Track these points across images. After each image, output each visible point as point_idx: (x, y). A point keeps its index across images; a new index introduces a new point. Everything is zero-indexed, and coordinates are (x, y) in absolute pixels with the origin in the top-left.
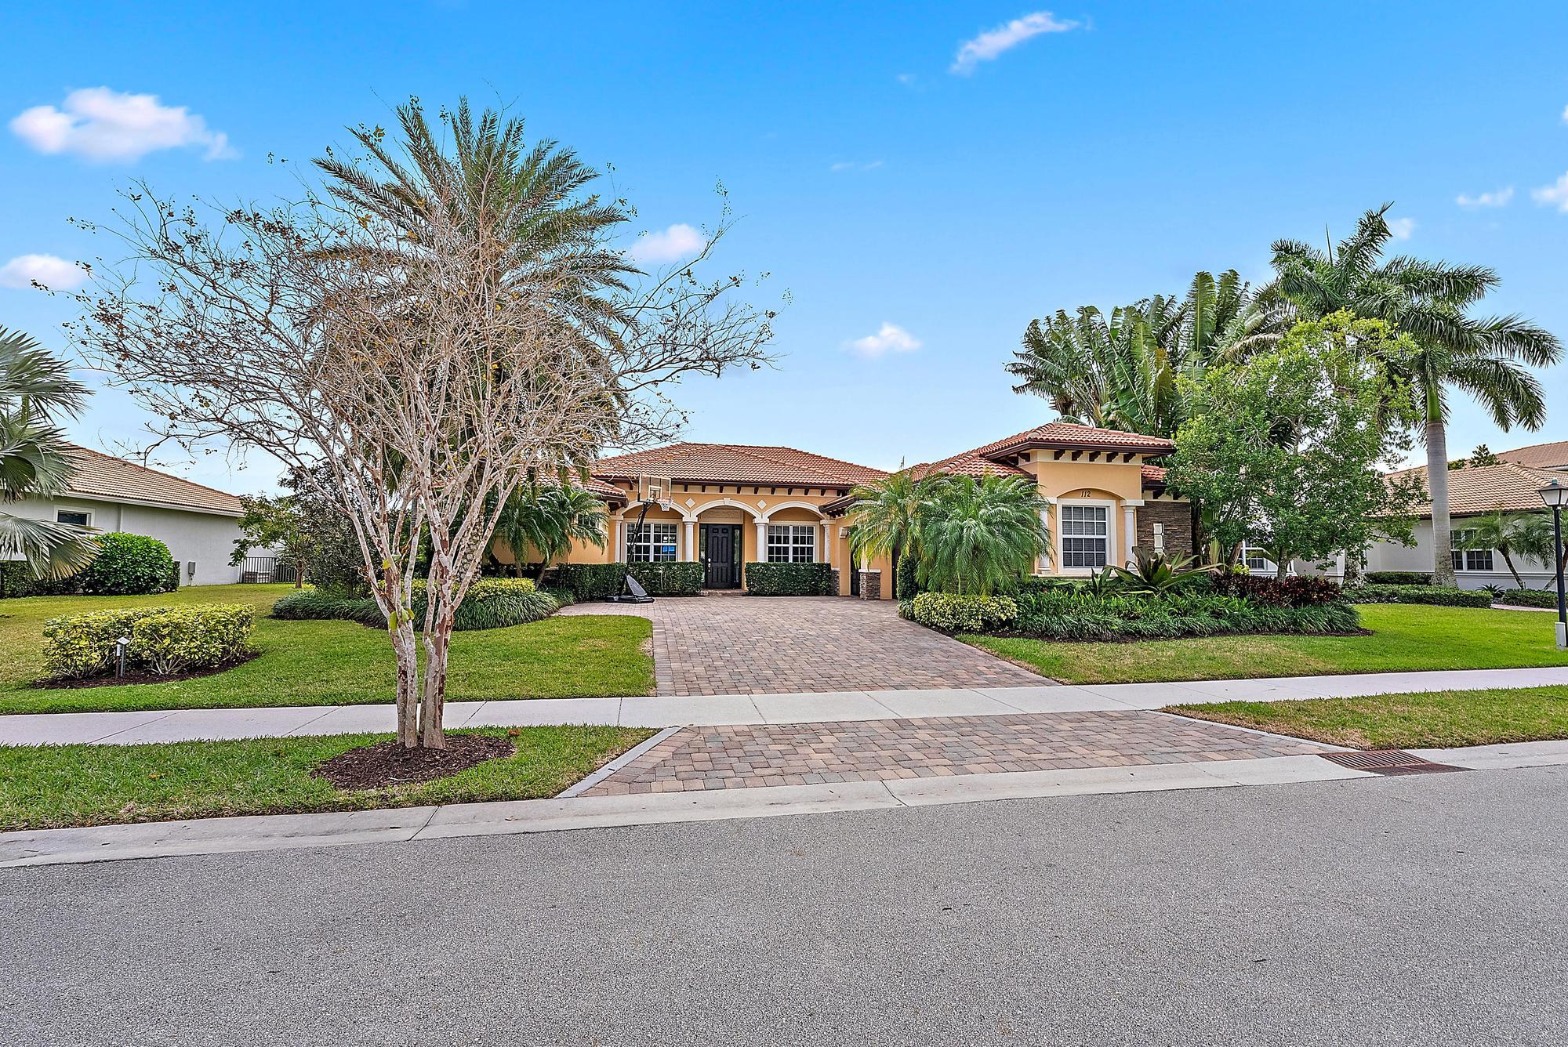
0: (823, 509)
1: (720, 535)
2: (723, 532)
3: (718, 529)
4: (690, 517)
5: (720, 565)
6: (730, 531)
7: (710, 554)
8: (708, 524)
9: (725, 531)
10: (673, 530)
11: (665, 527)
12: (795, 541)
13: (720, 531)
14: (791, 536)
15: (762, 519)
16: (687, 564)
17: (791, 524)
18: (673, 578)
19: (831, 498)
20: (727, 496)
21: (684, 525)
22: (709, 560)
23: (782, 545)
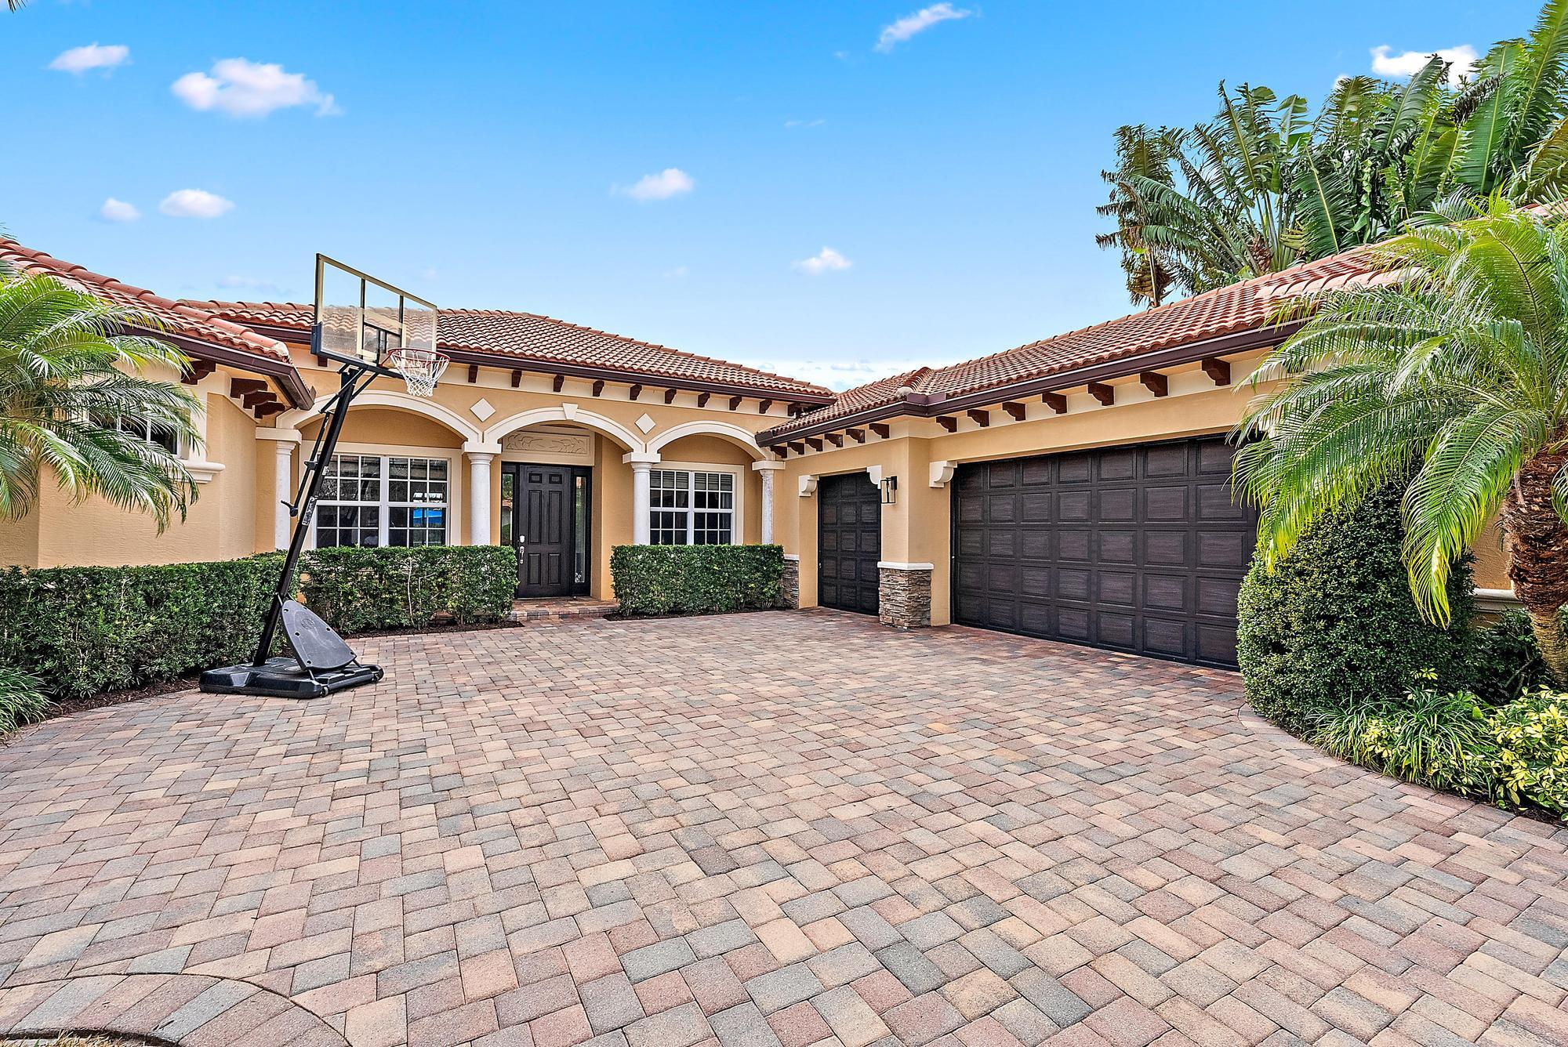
0: (763, 439)
1: (546, 487)
2: (551, 482)
3: (541, 475)
4: (483, 443)
5: (544, 548)
6: (566, 479)
7: (523, 527)
8: (518, 464)
9: (557, 479)
10: (438, 474)
11: (419, 466)
12: (700, 500)
13: (545, 479)
14: (692, 492)
15: (644, 454)
16: (475, 551)
17: (692, 467)
18: (441, 586)
19: (778, 417)
20: (571, 400)
21: (467, 461)
22: (522, 539)
23: (675, 509)
